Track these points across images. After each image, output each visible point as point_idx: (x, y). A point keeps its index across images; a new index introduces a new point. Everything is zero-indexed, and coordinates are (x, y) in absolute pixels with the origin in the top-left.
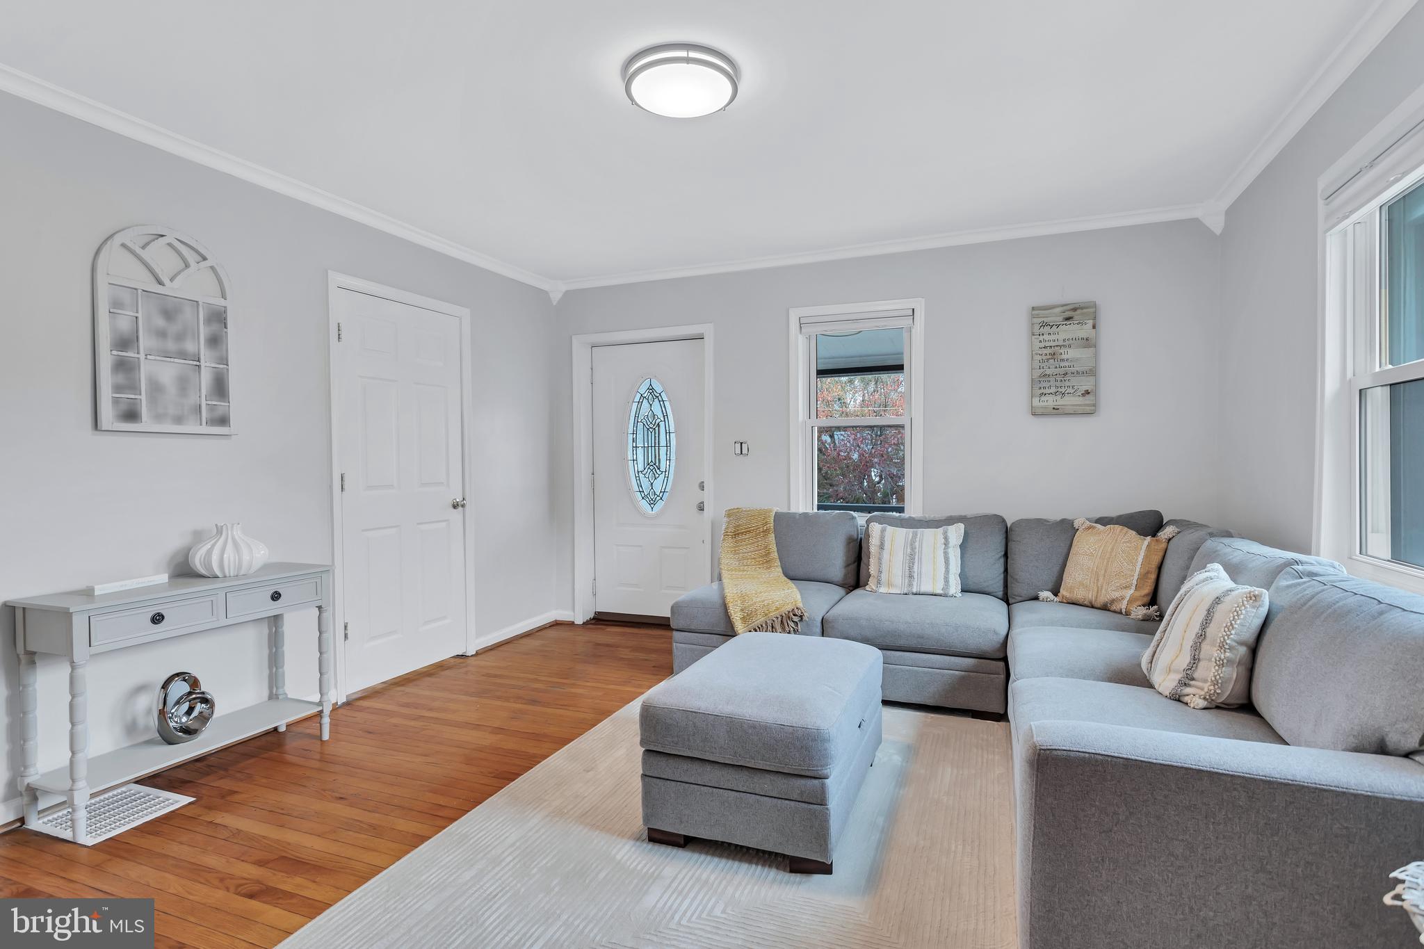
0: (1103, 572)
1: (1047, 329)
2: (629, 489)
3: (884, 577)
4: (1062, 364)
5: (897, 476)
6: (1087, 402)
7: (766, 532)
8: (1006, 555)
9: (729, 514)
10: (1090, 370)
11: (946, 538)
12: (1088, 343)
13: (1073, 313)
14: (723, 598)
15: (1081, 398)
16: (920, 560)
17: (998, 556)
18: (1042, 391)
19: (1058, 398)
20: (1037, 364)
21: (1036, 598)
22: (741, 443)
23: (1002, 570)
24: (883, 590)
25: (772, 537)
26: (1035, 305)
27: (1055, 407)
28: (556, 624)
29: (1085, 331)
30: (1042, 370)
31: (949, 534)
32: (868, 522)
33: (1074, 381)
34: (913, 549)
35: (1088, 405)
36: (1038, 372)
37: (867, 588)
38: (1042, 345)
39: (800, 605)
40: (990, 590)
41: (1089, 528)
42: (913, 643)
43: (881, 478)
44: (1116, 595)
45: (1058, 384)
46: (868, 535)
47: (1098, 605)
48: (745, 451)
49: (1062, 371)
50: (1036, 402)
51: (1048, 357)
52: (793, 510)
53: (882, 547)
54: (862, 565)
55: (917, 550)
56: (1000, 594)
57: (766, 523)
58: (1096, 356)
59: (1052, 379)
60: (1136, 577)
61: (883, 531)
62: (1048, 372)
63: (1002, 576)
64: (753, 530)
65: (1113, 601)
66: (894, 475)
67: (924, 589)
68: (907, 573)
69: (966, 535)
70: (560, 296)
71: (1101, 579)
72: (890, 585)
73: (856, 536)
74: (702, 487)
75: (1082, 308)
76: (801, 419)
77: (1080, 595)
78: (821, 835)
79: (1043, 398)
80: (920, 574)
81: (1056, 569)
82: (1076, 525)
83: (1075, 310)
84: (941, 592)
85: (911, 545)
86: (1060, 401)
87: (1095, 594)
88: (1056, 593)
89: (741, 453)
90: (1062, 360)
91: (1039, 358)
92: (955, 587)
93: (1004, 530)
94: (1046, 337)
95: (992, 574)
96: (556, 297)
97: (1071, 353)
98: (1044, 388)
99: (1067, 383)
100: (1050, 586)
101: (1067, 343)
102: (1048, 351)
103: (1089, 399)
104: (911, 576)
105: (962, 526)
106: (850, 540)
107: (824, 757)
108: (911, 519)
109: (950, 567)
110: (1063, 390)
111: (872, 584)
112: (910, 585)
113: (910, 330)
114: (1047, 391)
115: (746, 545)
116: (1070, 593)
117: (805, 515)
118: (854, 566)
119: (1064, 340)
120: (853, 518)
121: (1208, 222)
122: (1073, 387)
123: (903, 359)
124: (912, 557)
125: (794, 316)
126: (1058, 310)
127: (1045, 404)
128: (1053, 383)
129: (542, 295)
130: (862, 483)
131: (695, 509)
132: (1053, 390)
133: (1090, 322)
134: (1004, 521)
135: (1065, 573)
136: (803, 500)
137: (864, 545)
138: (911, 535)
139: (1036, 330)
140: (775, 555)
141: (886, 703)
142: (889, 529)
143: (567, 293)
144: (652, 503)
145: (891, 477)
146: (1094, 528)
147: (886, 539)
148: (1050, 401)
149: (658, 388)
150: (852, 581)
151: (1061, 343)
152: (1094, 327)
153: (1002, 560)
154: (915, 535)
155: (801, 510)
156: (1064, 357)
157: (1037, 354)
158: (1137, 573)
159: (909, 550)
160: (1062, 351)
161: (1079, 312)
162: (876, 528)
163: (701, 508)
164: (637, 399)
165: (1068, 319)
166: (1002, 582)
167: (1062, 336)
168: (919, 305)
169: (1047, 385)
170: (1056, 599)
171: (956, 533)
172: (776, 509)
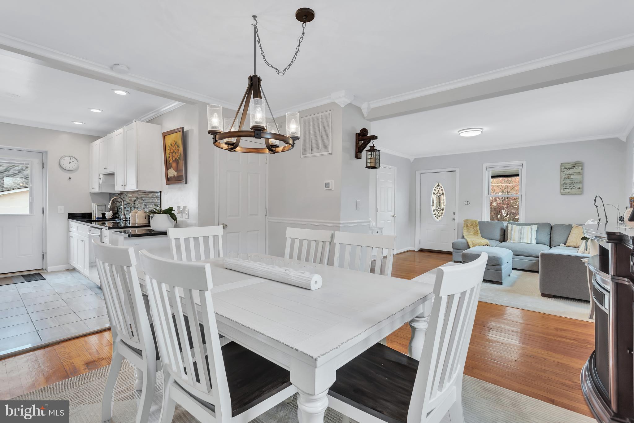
1: (566, 170)
2: (431, 214)
3: (512, 238)
4: (571, 180)
5: (515, 213)
6: (580, 191)
7: (476, 226)
8: (551, 234)
9: (465, 221)
10: (581, 182)
11: (531, 229)
12: (579, 174)
13: (575, 165)
14: (467, 241)
15: (577, 190)
16: (523, 234)
17: (548, 234)
18: (564, 188)
19: (570, 190)
20: (562, 180)
21: (559, 246)
22: (467, 201)
23: (549, 238)
24: (512, 242)
25: (478, 227)
26: (562, 163)
28: (410, 251)
29: (579, 170)
30: (564, 182)
31: (532, 227)
32: (507, 224)
33: (575, 185)
34: (521, 231)
35: (580, 192)
36: (563, 182)
37: (507, 241)
38: (565, 174)
39: (489, 243)
40: (545, 243)
41: (577, 227)
42: (521, 253)
43: (507, 215)
45: (570, 186)
46: (507, 227)
48: (468, 204)
49: (571, 182)
50: (562, 191)
51: (566, 178)
52: (483, 220)
53: (512, 230)
54: (505, 236)
56: (549, 245)
57: (476, 224)
58: (583, 177)
59: (568, 184)
61: (512, 226)
62: (566, 182)
63: (549, 240)
64: (472, 225)
66: (514, 213)
67: (524, 242)
68: (519, 237)
69: (538, 228)
70: (413, 160)
71: (578, 240)
72: (514, 240)
73: (503, 228)
74: (454, 214)
76: (486, 195)
77: (572, 244)
78: (500, 276)
79: (565, 190)
80: (523, 238)
81: (566, 238)
82: (573, 226)
83: (576, 164)
84: (529, 243)
85: (521, 230)
86: (570, 191)
87: (576, 244)
88: (565, 244)
91: (564, 178)
92: (534, 241)
93: (550, 227)
94: (566, 172)
95: (546, 239)
96: (412, 160)
97: (574, 177)
98: (565, 187)
99: (573, 185)
100: (564, 242)
101: (573, 174)
102: (567, 176)
103: (580, 190)
104: (520, 238)
105: (537, 226)
106: (502, 229)
107: (501, 262)
108: (521, 223)
109: (533, 236)
110: (571, 187)
111: (509, 240)
112: (520, 240)
113: (521, 169)
114: (566, 188)
115: (471, 229)
117: (488, 222)
118: (503, 236)
119: (572, 173)
120: (503, 223)
122: (575, 187)
123: (519, 173)
124: (521, 233)
125: (484, 165)
126: (570, 164)
128: (568, 185)
129: (409, 160)
130: (498, 216)
131: (452, 220)
132: (568, 187)
133: (581, 168)
134: (550, 224)
135: (568, 239)
136: (486, 217)
137: (506, 230)
138: (521, 228)
139: (563, 170)
140: (479, 232)
141: (513, 269)
142: (514, 226)
143: (415, 159)
144: (438, 218)
145: (513, 214)
146: (578, 227)
147: (513, 229)
148: (567, 191)
149: (441, 185)
150: (502, 240)
151: (571, 174)
152: (582, 169)
153: (549, 236)
154: (522, 228)
155: (486, 220)
156: (572, 178)
157: (563, 177)
159: (520, 231)
160: (571, 176)
161: (577, 165)
162: (510, 226)
163: (454, 219)
164: (434, 188)
165: (573, 167)
166: (549, 241)
168: (524, 162)
169: (566, 186)
170: (565, 246)
171: (535, 227)
172: (478, 220)
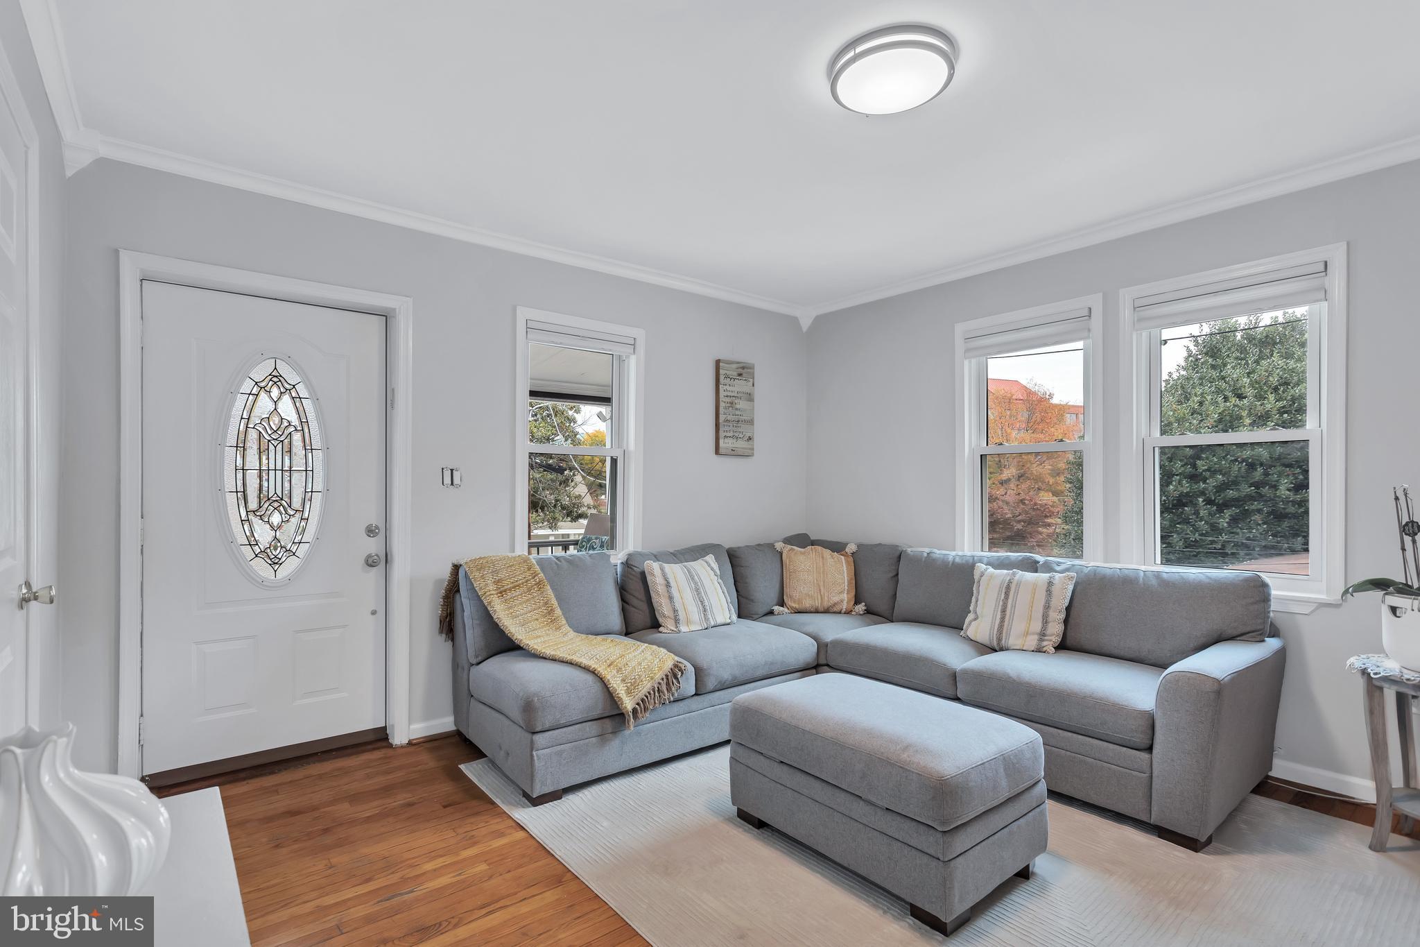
0: (822, 583)
1: (729, 381)
2: (230, 541)
3: (680, 613)
4: (737, 413)
6: (749, 447)
10: (751, 420)
12: (749, 398)
13: (743, 370)
15: (746, 443)
18: (726, 434)
19: (734, 441)
20: (722, 411)
21: (771, 613)
22: (452, 470)
24: (683, 629)
26: (718, 357)
27: (734, 449)
29: (748, 387)
30: (725, 416)
33: (744, 428)
35: (749, 449)
36: (723, 418)
37: (664, 628)
38: (725, 394)
41: (791, 551)
44: (836, 599)
45: (734, 429)
47: (821, 609)
48: (457, 481)
49: (736, 418)
50: (720, 443)
51: (729, 405)
53: (667, 585)
55: (699, 584)
57: (535, 574)
58: (753, 409)
59: (731, 425)
60: (846, 584)
61: (663, 569)
62: (729, 418)
64: (523, 583)
65: (835, 604)
67: (718, 621)
68: (701, 608)
72: (688, 623)
74: (373, 531)
75: (747, 368)
77: (806, 604)
79: (726, 440)
80: (711, 607)
81: (777, 586)
82: (778, 548)
83: (743, 368)
84: (729, 620)
85: (691, 578)
86: (734, 444)
87: (818, 601)
89: (452, 484)
90: (737, 409)
91: (724, 405)
93: (729, 555)
94: (728, 388)
97: (741, 404)
98: (727, 431)
99: (738, 429)
101: (739, 395)
102: (729, 400)
103: (750, 444)
104: (704, 611)
105: (713, 556)
109: (726, 596)
110: (736, 435)
112: (707, 619)
115: (520, 604)
116: (798, 604)
119: (738, 393)
120: (609, 558)
121: (801, 322)
122: (743, 433)
124: (698, 591)
125: (522, 316)
126: (734, 366)
127: (727, 445)
128: (732, 428)
132: (732, 434)
133: (751, 381)
134: (724, 548)
135: (786, 589)
138: (685, 569)
139: (722, 381)
140: (558, 612)
142: (668, 566)
143: (102, 164)
144: (275, 563)
147: (668, 576)
148: (730, 443)
149: (291, 377)
151: (736, 394)
152: (753, 385)
154: (691, 569)
156: (738, 406)
157: (722, 401)
158: (846, 581)
159: (693, 585)
160: (736, 401)
161: (746, 370)
162: (654, 566)
163: (370, 563)
165: (740, 375)
166: (738, 605)
167: (736, 389)
168: (639, 334)
169: (728, 429)
170: (786, 611)
